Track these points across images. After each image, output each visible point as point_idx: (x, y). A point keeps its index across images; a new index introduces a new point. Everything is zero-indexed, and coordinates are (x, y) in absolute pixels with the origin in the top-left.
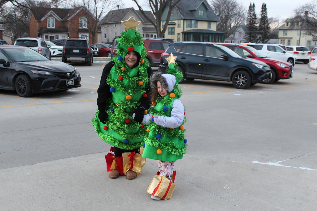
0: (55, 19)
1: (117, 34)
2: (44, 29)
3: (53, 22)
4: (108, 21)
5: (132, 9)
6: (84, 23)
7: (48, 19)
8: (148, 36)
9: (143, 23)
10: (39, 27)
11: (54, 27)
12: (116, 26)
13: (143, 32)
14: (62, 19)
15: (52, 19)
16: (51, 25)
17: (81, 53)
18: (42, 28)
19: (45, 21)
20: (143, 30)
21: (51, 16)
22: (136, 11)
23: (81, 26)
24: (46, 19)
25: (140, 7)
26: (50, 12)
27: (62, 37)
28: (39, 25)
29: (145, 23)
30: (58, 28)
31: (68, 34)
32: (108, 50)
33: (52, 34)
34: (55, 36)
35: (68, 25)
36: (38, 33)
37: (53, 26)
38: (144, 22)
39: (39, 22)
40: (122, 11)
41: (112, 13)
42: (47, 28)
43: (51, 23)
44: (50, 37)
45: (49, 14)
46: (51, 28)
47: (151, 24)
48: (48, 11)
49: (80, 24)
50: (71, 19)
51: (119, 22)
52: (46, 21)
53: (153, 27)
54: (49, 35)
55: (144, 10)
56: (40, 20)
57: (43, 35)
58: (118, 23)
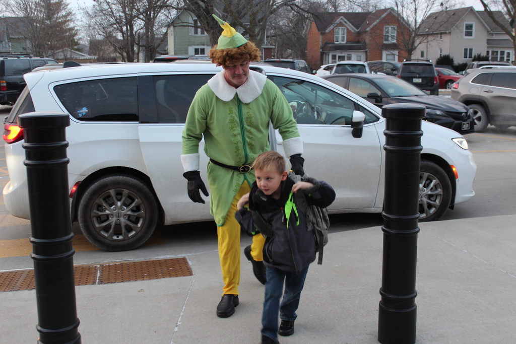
0: (346, 30)
1: (442, 51)
2: (330, 45)
3: (344, 34)
4: (427, 30)
5: (471, 10)
6: (391, 34)
7: (336, 30)
8: (495, 54)
9: (488, 32)
10: (322, 42)
11: (345, 42)
12: (441, 38)
13: (488, 47)
14: (358, 29)
15: (342, 29)
16: (340, 39)
17: (425, 83)
18: (327, 43)
19: (331, 32)
20: (488, 45)
21: (341, 24)
22: (477, 12)
23: (387, 40)
24: (333, 30)
25: (485, 6)
26: (339, 19)
27: (357, 56)
28: (323, 39)
29: (492, 32)
30: (352, 43)
31: (366, 52)
32: (447, 79)
33: (341, 53)
34: (346, 55)
35: (367, 39)
36: (321, 51)
37: (343, 40)
38: (490, 30)
39: (323, 34)
40: (452, 14)
41: (434, 17)
42: (333, 43)
43: (341, 37)
44: (339, 57)
45: (338, 21)
46: (340, 44)
47: (504, 32)
48: (336, 17)
49: (385, 36)
50: (371, 29)
51: (447, 32)
52: (334, 32)
53: (507, 37)
54: (338, 54)
55: (492, 10)
56: (324, 32)
57: (328, 54)
58: (445, 33)
